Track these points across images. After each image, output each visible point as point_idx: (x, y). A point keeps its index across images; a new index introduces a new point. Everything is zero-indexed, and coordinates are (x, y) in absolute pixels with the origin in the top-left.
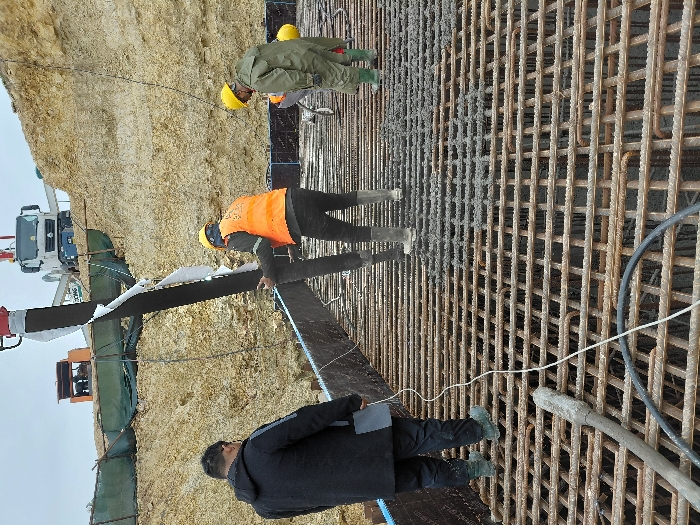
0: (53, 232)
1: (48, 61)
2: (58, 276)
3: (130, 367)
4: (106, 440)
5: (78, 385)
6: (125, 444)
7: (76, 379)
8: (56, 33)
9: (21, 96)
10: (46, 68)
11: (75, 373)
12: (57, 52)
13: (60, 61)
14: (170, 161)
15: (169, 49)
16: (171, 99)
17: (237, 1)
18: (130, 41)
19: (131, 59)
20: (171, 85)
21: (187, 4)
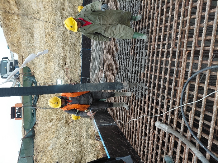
0: (12, 66)
1: (13, 12)
2: (13, 80)
3: (34, 109)
4: (25, 132)
5: (17, 114)
6: (31, 134)
7: (17, 113)
8: (16, 3)
9: (3, 22)
10: (12, 14)
11: (17, 111)
12: (16, 9)
13: (17, 12)
14: (50, 46)
15: (52, 11)
16: (51, 27)
18: (40, 7)
19: (40, 13)
20: (52, 22)
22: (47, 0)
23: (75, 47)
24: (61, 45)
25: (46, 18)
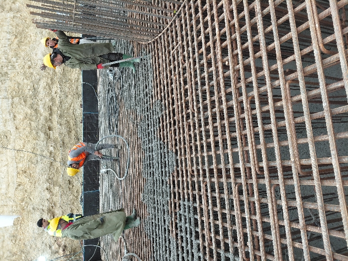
14: (26, 191)
15: (30, 133)
16: (29, 158)
17: (68, 109)
18: (9, 129)
19: (8, 138)
20: (30, 150)
21: (42, 111)
22: (22, 118)
23: (71, 186)
24: (46, 185)
25: (19, 144)
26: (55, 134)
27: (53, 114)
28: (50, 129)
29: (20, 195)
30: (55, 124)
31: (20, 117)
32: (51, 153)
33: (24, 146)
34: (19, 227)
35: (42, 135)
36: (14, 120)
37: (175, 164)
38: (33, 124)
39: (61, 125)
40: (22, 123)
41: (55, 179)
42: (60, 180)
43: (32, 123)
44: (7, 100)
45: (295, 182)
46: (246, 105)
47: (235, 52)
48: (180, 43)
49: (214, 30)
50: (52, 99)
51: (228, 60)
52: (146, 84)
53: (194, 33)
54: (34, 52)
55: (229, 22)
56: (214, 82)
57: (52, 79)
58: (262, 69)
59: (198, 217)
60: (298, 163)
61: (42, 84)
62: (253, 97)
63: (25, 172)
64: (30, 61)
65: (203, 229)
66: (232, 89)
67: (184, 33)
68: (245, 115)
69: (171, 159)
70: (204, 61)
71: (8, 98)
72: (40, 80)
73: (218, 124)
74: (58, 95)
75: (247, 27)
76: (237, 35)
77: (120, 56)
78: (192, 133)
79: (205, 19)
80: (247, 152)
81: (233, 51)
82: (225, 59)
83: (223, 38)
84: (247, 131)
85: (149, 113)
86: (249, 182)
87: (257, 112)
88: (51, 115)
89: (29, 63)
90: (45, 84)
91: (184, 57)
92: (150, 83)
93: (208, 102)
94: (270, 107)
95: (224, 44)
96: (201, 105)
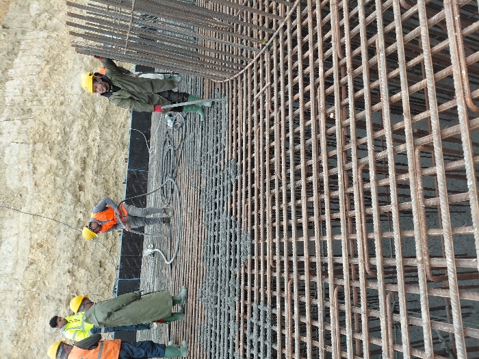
14: (40, 272)
15: (54, 192)
16: (49, 226)
17: (108, 163)
18: (25, 185)
19: (23, 197)
20: (50, 216)
21: (72, 163)
22: (44, 171)
23: (102, 270)
24: (68, 266)
25: (37, 207)
26: (86, 197)
27: (87, 169)
28: (81, 188)
29: (31, 277)
30: (89, 183)
31: (42, 169)
32: (79, 221)
33: (43, 210)
34: (24, 323)
35: (69, 197)
36: (34, 173)
37: (249, 249)
38: (59, 181)
39: (96, 184)
40: (44, 178)
41: (81, 258)
42: (88, 260)
43: (58, 178)
44: (27, 146)
45: (421, 290)
46: (356, 176)
47: (345, 101)
48: (268, 84)
49: (316, 70)
50: (88, 150)
51: (334, 112)
52: (217, 137)
53: (289, 72)
54: (70, 84)
55: (339, 60)
56: (312, 140)
57: (90, 122)
58: (382, 127)
59: (277, 329)
60: (427, 263)
61: (77, 127)
62: (367, 165)
63: (41, 246)
64: (63, 95)
65: (283, 347)
66: (338, 152)
67: (274, 71)
68: (354, 189)
69: (244, 243)
70: (300, 111)
71: (29, 144)
72: (73, 122)
73: (314, 199)
74: (96, 144)
75: (364, 68)
76: (349, 79)
77: (184, 96)
78: (276, 208)
79: (306, 55)
80: (354, 241)
81: (341, 99)
82: (330, 110)
83: (329, 81)
84: (356, 213)
85: (218, 176)
86: (355, 284)
87: (372, 186)
88: (84, 169)
89: (62, 98)
90: (80, 127)
91: (272, 103)
92: (223, 135)
93: (302, 166)
94: (391, 180)
95: (328, 90)
96: (291, 171)
